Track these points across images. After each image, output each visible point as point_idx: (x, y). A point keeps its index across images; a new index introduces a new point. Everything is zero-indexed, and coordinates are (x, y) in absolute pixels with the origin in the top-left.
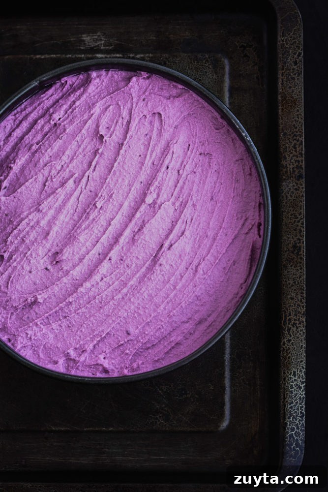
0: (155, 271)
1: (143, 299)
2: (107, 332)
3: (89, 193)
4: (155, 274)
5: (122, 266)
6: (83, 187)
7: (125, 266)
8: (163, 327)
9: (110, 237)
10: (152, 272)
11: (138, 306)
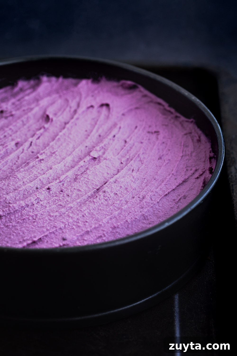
0: (98, 196)
1: (83, 216)
2: (39, 237)
3: (31, 153)
4: (98, 198)
5: (61, 195)
6: (25, 149)
7: (65, 195)
8: (105, 236)
9: (50, 178)
10: (95, 197)
11: (77, 221)
